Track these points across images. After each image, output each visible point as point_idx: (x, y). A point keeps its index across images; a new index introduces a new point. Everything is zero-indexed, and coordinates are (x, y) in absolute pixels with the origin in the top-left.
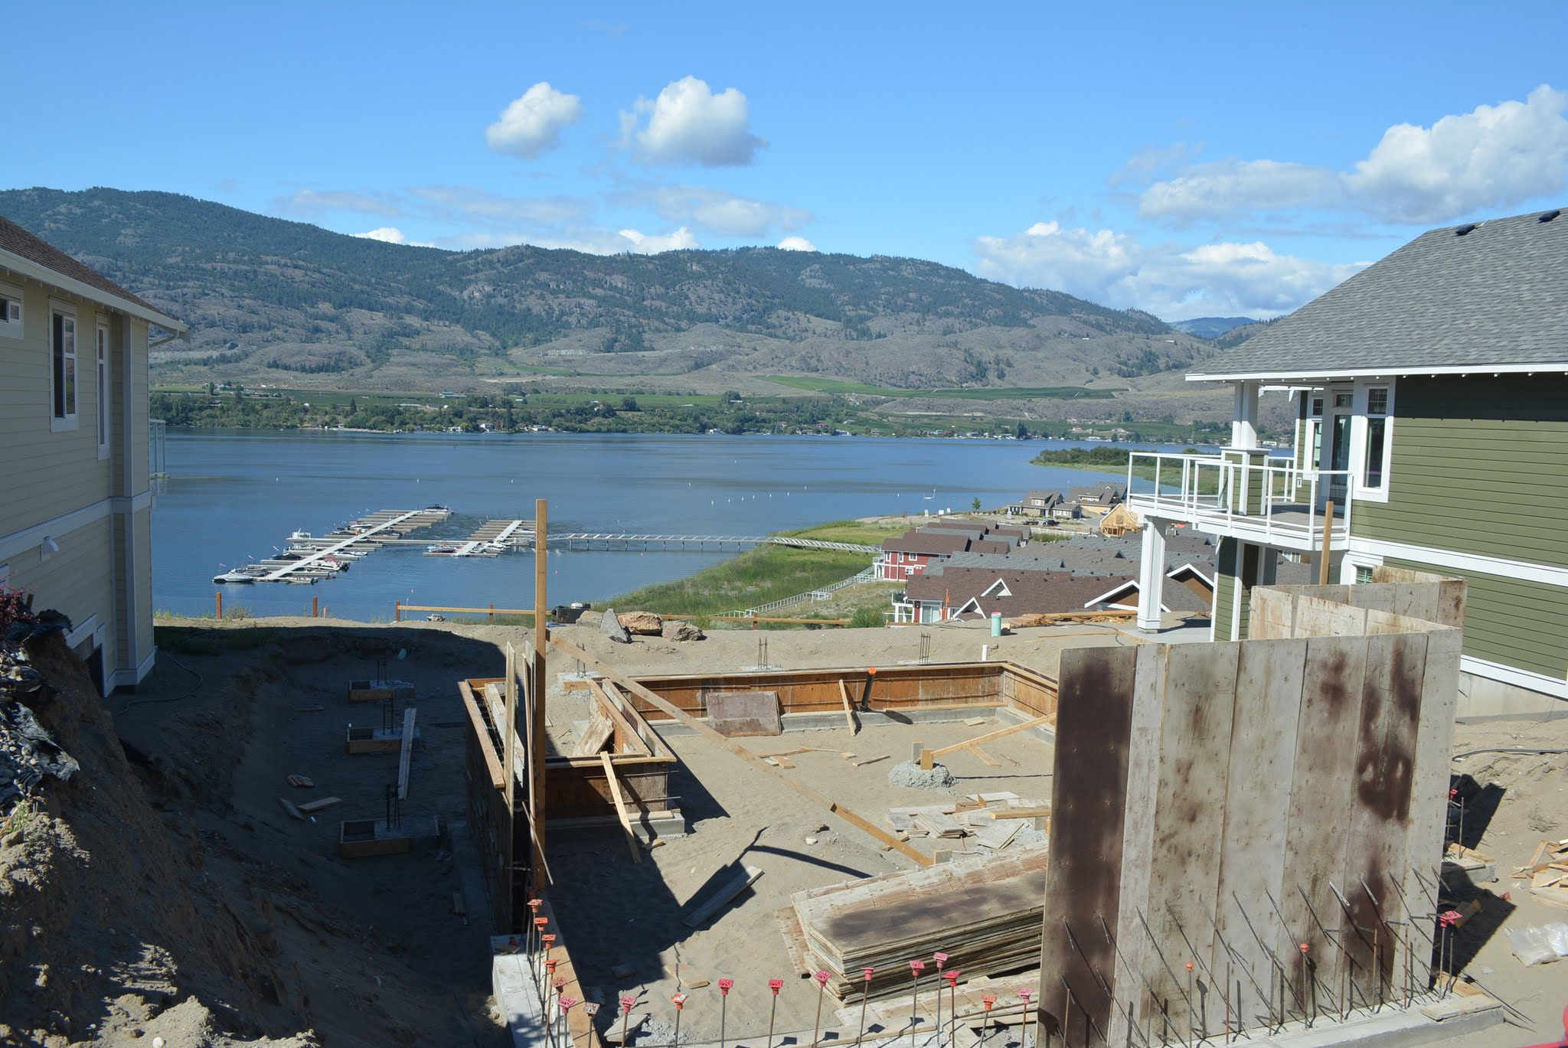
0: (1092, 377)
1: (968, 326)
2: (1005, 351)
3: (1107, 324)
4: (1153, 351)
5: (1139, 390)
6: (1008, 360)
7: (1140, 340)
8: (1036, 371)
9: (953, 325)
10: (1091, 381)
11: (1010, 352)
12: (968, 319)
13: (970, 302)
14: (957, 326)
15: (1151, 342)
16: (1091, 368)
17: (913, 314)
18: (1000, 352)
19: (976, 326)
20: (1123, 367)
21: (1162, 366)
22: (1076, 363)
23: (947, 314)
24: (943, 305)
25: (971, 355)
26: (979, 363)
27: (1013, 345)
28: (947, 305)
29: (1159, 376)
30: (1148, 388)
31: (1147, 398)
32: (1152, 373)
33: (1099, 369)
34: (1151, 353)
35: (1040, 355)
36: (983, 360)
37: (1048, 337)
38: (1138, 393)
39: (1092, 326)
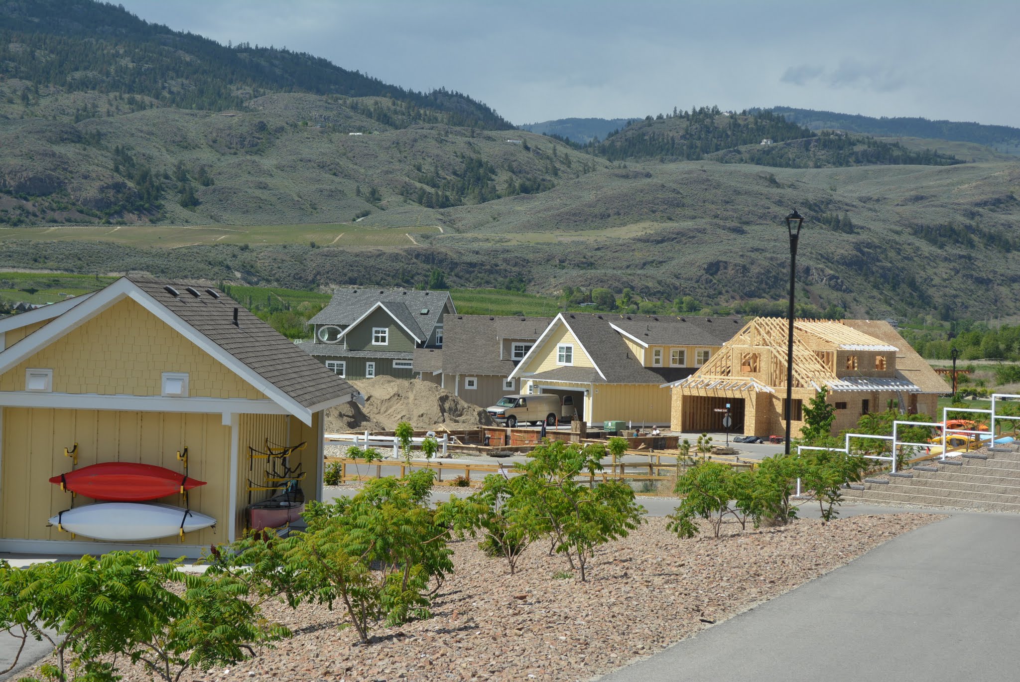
0: (368, 206)
1: (126, 107)
2: (196, 154)
3: (396, 112)
4: (484, 160)
5: (458, 231)
6: (202, 171)
7: (459, 142)
8: (258, 193)
9: (95, 106)
10: (365, 214)
11: (206, 156)
12: (126, 96)
13: (131, 65)
14: (103, 108)
15: (481, 144)
16: (365, 190)
17: (15, 82)
18: (187, 156)
19: (142, 107)
20: (428, 189)
21: (501, 188)
22: (337, 179)
23: (84, 85)
24: (77, 69)
25: (128, 160)
26: (145, 177)
27: (214, 144)
28: (86, 68)
29: (496, 206)
30: (478, 226)
31: (475, 246)
32: (484, 200)
33: (383, 190)
34: (480, 164)
35: (268, 162)
36: (153, 171)
37: (282, 129)
38: (457, 235)
39: (369, 115)
